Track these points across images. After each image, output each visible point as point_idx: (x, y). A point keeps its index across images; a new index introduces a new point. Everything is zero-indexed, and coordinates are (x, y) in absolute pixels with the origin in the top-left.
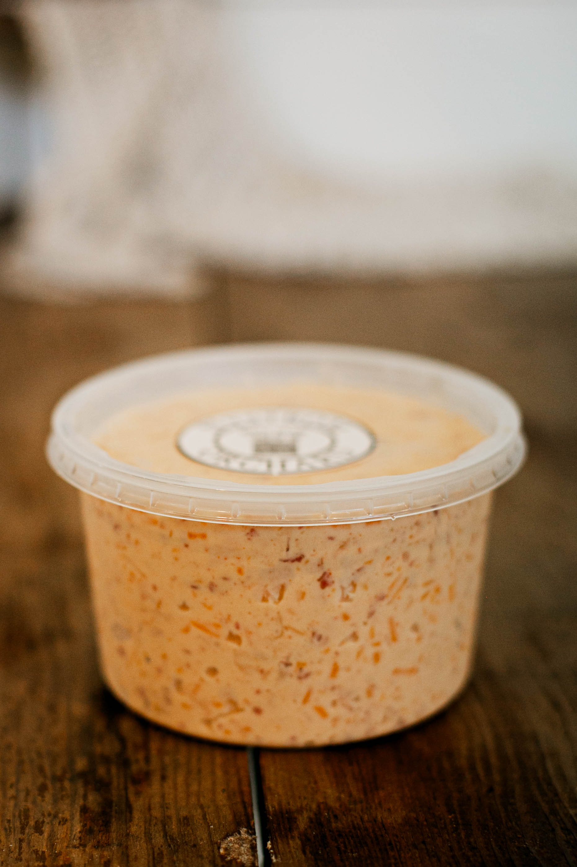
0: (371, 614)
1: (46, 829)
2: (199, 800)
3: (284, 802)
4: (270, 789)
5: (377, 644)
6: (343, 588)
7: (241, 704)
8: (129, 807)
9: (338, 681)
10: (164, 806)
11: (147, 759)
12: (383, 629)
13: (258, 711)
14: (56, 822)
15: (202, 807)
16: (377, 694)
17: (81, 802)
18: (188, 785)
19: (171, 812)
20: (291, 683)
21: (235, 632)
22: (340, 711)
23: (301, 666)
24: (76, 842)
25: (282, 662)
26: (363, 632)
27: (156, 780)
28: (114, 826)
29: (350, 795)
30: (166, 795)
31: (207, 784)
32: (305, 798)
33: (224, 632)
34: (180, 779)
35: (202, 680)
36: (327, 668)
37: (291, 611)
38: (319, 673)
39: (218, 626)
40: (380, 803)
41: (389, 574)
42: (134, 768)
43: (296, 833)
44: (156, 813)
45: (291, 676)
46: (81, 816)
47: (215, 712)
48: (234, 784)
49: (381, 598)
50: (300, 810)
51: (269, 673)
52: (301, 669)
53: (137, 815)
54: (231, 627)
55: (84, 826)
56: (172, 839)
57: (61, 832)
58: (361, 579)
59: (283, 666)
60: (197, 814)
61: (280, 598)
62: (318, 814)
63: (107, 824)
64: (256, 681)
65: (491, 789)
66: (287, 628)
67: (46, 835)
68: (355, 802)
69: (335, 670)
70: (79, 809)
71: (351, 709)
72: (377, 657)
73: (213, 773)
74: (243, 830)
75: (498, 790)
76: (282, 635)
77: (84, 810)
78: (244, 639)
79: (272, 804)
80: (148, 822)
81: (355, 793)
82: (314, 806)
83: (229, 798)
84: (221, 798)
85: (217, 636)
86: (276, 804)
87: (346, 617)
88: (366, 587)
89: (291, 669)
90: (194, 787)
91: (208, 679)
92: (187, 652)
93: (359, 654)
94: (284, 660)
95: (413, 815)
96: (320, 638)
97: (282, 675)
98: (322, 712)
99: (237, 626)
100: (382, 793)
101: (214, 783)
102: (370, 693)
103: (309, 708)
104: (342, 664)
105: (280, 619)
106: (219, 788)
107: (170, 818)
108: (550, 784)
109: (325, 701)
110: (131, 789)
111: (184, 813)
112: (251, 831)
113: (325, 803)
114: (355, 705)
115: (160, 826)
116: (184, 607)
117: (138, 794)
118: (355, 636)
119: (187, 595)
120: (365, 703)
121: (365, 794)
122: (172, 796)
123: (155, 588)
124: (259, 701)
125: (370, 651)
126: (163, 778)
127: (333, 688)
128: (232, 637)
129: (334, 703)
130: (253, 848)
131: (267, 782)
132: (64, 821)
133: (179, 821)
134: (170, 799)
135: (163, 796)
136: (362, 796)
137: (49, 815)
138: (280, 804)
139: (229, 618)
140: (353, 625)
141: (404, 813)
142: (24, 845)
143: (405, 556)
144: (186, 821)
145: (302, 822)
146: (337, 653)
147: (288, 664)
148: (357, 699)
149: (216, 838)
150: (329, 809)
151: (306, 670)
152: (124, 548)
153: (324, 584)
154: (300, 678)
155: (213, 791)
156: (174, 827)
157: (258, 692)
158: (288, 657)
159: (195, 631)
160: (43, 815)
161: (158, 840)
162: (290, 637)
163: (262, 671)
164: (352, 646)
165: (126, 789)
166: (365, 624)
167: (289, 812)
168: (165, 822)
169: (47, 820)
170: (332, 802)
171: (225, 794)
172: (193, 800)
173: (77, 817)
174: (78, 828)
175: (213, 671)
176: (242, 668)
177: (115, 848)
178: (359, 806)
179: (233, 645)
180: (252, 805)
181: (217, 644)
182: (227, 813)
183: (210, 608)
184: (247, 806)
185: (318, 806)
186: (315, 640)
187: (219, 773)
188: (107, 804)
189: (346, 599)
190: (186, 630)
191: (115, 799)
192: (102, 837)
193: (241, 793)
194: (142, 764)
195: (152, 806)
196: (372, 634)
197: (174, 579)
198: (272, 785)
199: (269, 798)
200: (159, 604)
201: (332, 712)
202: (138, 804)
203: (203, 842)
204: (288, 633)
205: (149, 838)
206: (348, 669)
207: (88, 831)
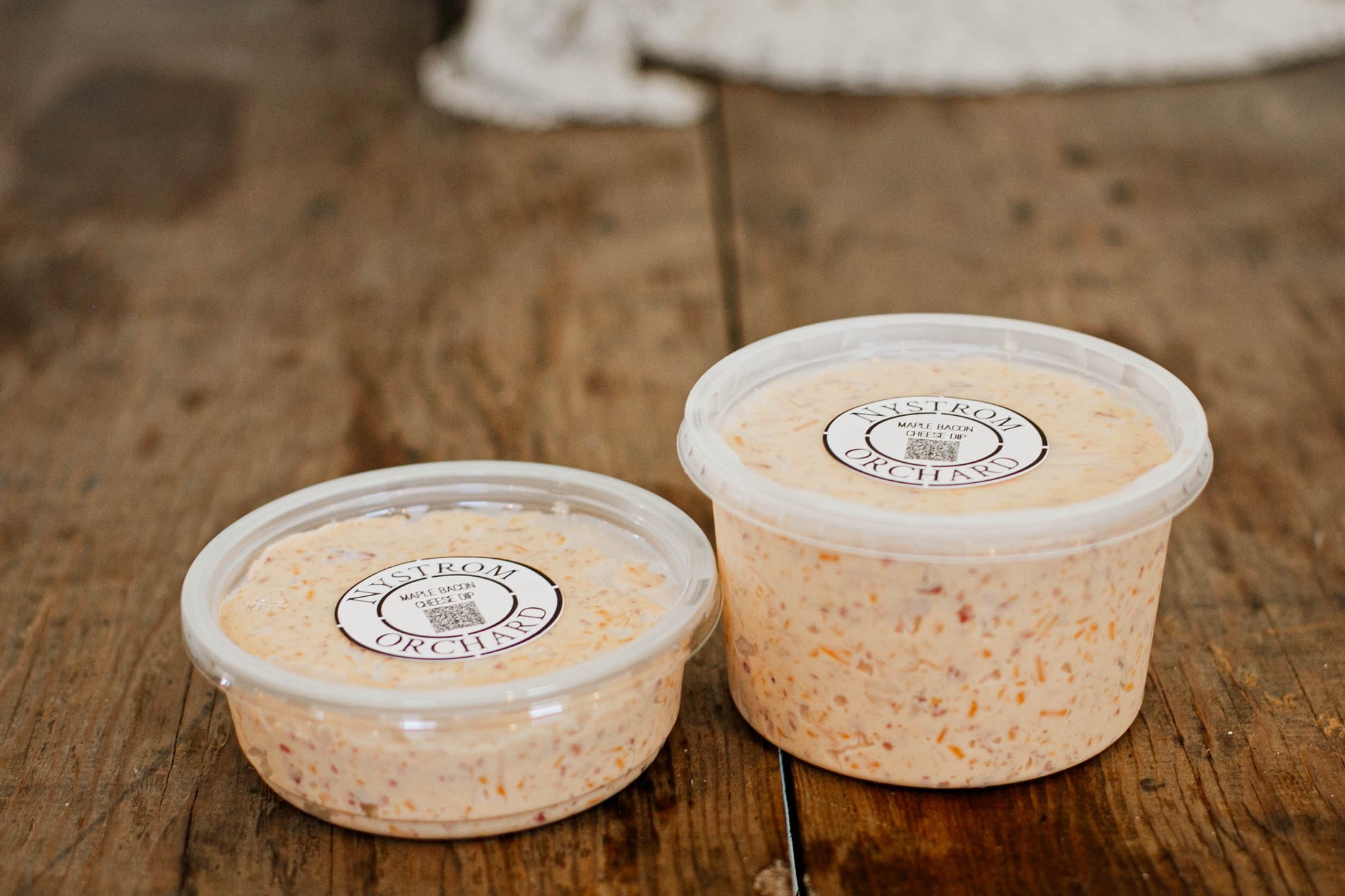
0: (1016, 652)
1: (568, 861)
2: (730, 829)
3: (822, 832)
4: (806, 816)
5: (1022, 684)
6: (984, 624)
7: (870, 737)
8: (655, 837)
9: (976, 720)
10: (692, 836)
11: (672, 783)
12: (1029, 668)
13: (888, 746)
14: (578, 854)
15: (733, 836)
16: (1021, 736)
17: (603, 832)
18: (717, 811)
19: (701, 842)
20: (925, 719)
21: (866, 661)
22: (978, 752)
23: (936, 703)
24: (601, 875)
25: (916, 697)
26: (1007, 670)
27: (682, 805)
28: (641, 859)
29: (893, 824)
30: (695, 825)
31: (738, 811)
32: (844, 827)
33: (855, 660)
34: (709, 806)
35: (829, 708)
36: (965, 707)
37: (927, 645)
38: (956, 711)
39: (848, 653)
40: (924, 832)
41: (1037, 611)
42: (658, 792)
43: (834, 867)
44: (685, 843)
45: (926, 712)
46: (604, 846)
47: (843, 743)
48: (767, 813)
49: (1028, 635)
50: (839, 841)
51: (901, 707)
52: (936, 705)
53: (665, 847)
54: (862, 656)
55: (609, 858)
56: (704, 872)
57: (584, 864)
58: (1006, 615)
59: (916, 701)
60: (729, 844)
61: (916, 629)
62: (859, 844)
63: (632, 857)
64: (887, 714)
65: (1044, 818)
66: (922, 661)
67: (568, 867)
68: (898, 832)
69: (974, 709)
70: (601, 839)
71: (990, 751)
72: (1021, 698)
73: (744, 797)
74: (779, 863)
75: (1051, 818)
76: (915, 669)
77: (607, 840)
78: (876, 670)
79: (808, 834)
80: (677, 853)
81: (898, 823)
82: (854, 836)
83: (763, 827)
84: (754, 828)
85: (847, 663)
86: (813, 834)
87: (987, 654)
88: (1010, 623)
89: (925, 705)
90: (724, 815)
91: (836, 708)
92: (815, 677)
93: (1001, 693)
94: (918, 694)
95: (959, 846)
96: (957, 674)
97: (915, 710)
98: (957, 751)
99: (869, 656)
100: (927, 822)
101: (746, 810)
102: (1012, 735)
103: (943, 747)
104: (981, 703)
105: (914, 651)
106: (751, 816)
107: (700, 849)
108: (1108, 813)
109: (962, 741)
110: (656, 816)
111: (714, 844)
112: (787, 863)
113: (865, 833)
114: (995, 746)
115: (689, 859)
116: (813, 629)
117: (664, 821)
118: (996, 674)
119: (817, 618)
120: (1006, 745)
121: (909, 822)
122: (701, 825)
123: (783, 606)
124: (890, 736)
125: (1013, 691)
126: (691, 804)
127: (971, 728)
128: (862, 666)
129: (972, 743)
130: (789, 882)
131: (803, 809)
132: (586, 853)
133: (710, 851)
134: (698, 827)
135: (691, 824)
136: (905, 825)
137: (570, 845)
138: (817, 833)
139: (860, 646)
140: (995, 662)
141: (950, 844)
142: (546, 879)
143: (1057, 592)
144: (718, 853)
145: (841, 854)
146: (976, 691)
147: (922, 700)
148: (998, 741)
149: (751, 871)
150: (870, 839)
151: (941, 707)
152: (753, 560)
153: (964, 617)
154: (935, 715)
155: (745, 820)
156: (704, 860)
157: (889, 726)
158: (923, 692)
159: (823, 656)
160: (563, 845)
161: (689, 873)
162: (925, 671)
163: (894, 705)
164: (993, 684)
165: (651, 816)
166: (1009, 661)
167: (827, 843)
168: (694, 853)
169: (568, 851)
170: (873, 832)
171: (759, 822)
172: (724, 829)
173: (600, 847)
174: (602, 860)
175: (842, 700)
176: (872, 699)
177: (643, 882)
178: (902, 836)
179: (863, 675)
180: (786, 835)
181: (846, 672)
182: (760, 844)
183: (840, 634)
184: (781, 835)
185: (858, 835)
186: (952, 676)
187: (751, 799)
188: (631, 833)
189: (988, 635)
190: (815, 654)
191: (640, 828)
192: (627, 870)
193: (776, 821)
194: (666, 787)
195: (680, 835)
196: (1016, 674)
197: (803, 599)
198: (808, 812)
199: (805, 827)
200: (787, 624)
201: (969, 752)
202: (665, 833)
203: (737, 876)
204: (922, 667)
205: (679, 872)
206: (988, 709)
207: (613, 865)
